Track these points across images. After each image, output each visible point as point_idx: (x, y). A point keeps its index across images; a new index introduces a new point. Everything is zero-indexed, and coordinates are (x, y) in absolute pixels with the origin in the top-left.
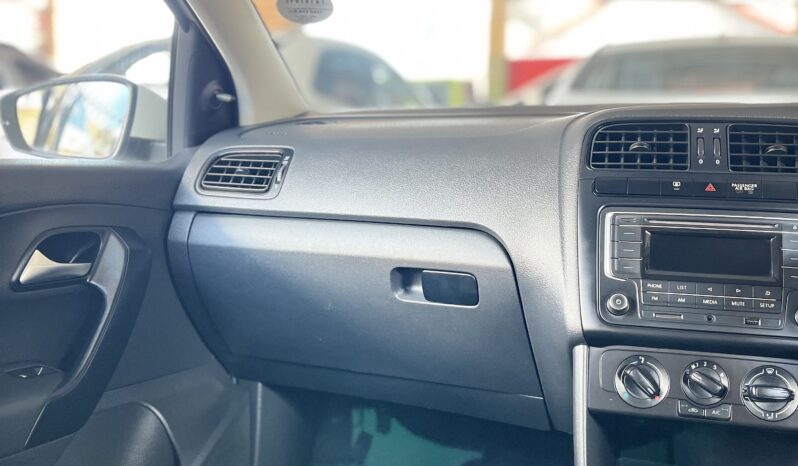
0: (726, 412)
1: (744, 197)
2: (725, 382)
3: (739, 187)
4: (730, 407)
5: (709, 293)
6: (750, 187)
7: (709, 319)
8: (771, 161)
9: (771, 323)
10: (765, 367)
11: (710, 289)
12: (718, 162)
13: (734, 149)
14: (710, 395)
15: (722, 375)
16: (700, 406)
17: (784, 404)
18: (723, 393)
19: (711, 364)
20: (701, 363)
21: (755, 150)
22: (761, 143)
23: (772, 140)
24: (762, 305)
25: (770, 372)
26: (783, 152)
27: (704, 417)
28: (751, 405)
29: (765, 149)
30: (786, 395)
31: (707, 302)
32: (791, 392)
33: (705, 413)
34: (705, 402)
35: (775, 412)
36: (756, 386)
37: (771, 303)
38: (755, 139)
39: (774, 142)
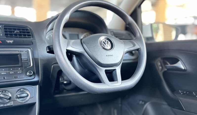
0: (11, 104)
1: (10, 44)
2: (10, 95)
3: (8, 41)
4: (12, 102)
5: (3, 71)
6: (11, 42)
7: (4, 78)
8: (16, 35)
9: (21, 77)
10: (20, 89)
11: (3, 70)
12: (1, 35)
13: (5, 31)
14: (6, 100)
15: (9, 93)
16: (4, 104)
17: (26, 97)
18: (10, 98)
19: (5, 91)
20: (3, 91)
21: (11, 32)
22: (12, 30)
23: (15, 29)
24: (18, 72)
25: (22, 90)
26: (18, 33)
27: (5, 107)
28: (18, 100)
29: (14, 32)
30: (27, 95)
31: (3, 73)
32: (28, 94)
33: (5, 105)
34: (5, 102)
35: (24, 100)
36: (19, 94)
37: (20, 71)
38: (11, 29)
39: (16, 30)
